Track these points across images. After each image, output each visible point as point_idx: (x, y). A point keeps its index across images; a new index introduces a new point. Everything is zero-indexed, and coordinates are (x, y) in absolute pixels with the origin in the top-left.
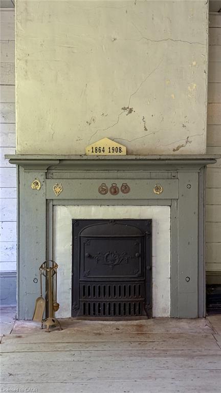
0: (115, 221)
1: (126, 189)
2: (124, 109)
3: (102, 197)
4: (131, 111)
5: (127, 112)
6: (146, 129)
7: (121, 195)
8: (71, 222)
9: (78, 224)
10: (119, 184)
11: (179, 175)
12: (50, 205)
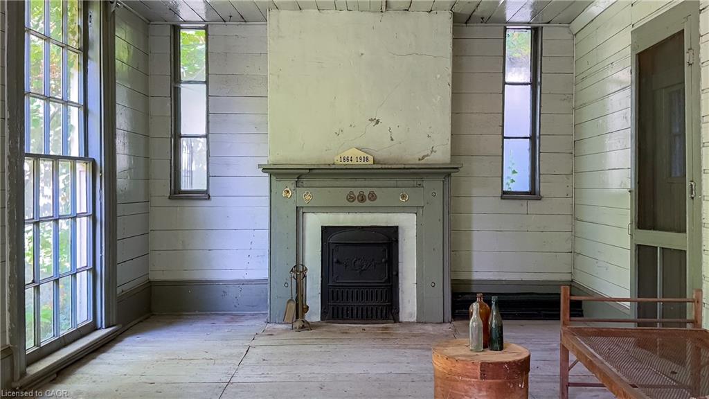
1: (373, 197)
2: (371, 120)
3: (350, 204)
4: (378, 122)
5: (374, 123)
6: (392, 140)
7: (368, 203)
8: (320, 229)
9: (326, 231)
10: (366, 192)
11: (424, 184)
12: (300, 212)
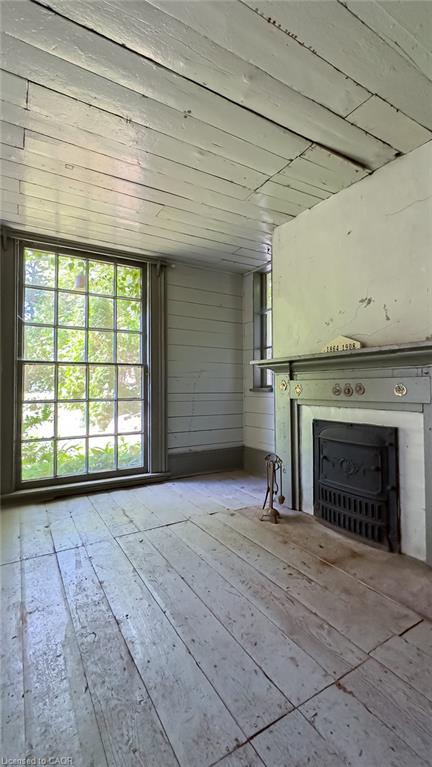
0: (352, 425)
1: (361, 390)
2: (362, 301)
3: (335, 397)
4: (370, 301)
5: (365, 304)
6: (388, 319)
7: (355, 397)
8: (311, 422)
9: (317, 424)
10: (353, 384)
12: (295, 404)
